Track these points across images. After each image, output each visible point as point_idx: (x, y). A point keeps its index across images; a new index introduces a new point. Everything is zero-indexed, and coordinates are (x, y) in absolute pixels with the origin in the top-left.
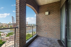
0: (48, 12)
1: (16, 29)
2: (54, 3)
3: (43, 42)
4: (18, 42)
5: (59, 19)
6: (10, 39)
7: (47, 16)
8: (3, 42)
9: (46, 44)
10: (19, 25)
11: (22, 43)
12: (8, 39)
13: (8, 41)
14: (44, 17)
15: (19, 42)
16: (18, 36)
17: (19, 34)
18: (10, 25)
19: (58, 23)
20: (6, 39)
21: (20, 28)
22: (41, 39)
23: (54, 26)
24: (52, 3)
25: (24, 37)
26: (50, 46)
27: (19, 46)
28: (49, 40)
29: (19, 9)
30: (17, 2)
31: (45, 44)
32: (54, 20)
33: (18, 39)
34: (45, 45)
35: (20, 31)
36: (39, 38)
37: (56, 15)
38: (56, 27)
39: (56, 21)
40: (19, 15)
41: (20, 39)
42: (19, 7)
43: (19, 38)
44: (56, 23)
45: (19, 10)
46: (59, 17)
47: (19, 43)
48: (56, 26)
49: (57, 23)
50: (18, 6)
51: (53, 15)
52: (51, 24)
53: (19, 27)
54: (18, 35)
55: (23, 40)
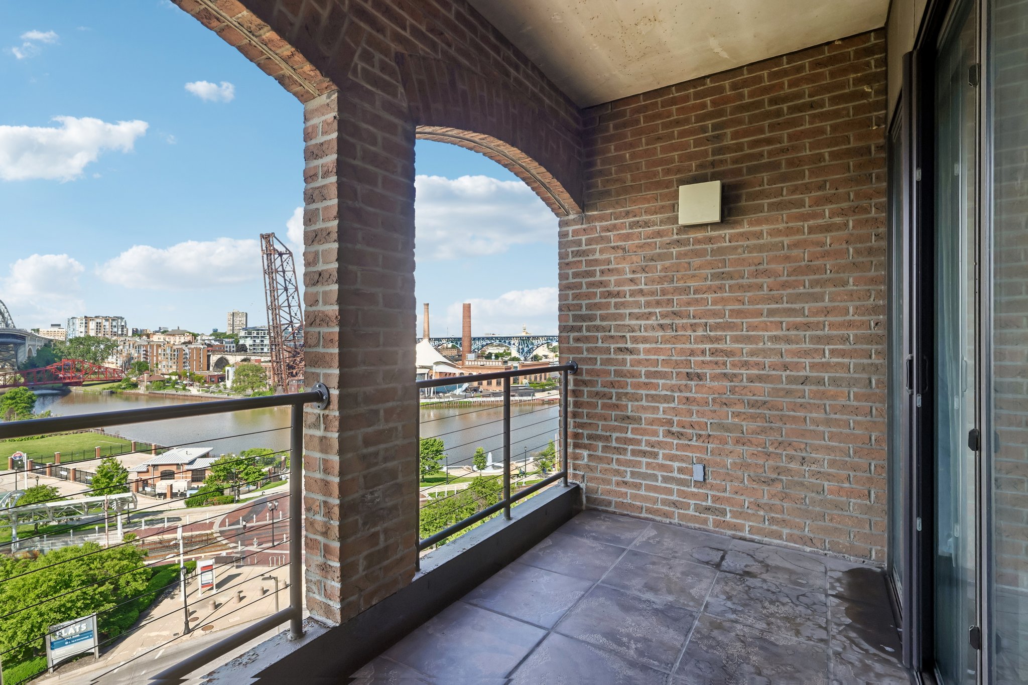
0: (717, 184)
1: (311, 410)
2: (792, 56)
3: (636, 583)
4: (327, 550)
5: (873, 281)
6: (242, 535)
7: (700, 235)
8: (156, 571)
9: (670, 607)
10: (337, 372)
11: (372, 560)
12: (208, 542)
13: (220, 560)
14: (660, 257)
15: (336, 545)
16: (326, 483)
17: (335, 459)
18: (242, 349)
19: (852, 333)
20: (189, 542)
21: (341, 397)
22: (617, 540)
23: (805, 381)
24: (775, 60)
25: (390, 503)
26: (719, 627)
27: (338, 585)
28: (718, 566)
29: (335, 201)
30: (315, 127)
31: (662, 599)
32: (798, 298)
33: (328, 514)
34: (656, 612)
35: (341, 430)
36: (601, 526)
37: (828, 228)
38: (823, 395)
39: (827, 312)
40: (339, 271)
41: (343, 516)
42: (333, 179)
43: (336, 510)
44: (829, 340)
45: (340, 215)
46: (870, 251)
47: (341, 559)
48: (834, 381)
49: (845, 340)
50: (326, 175)
51: (789, 232)
52: (765, 352)
53: (335, 392)
54: (326, 471)
55: (386, 531)
